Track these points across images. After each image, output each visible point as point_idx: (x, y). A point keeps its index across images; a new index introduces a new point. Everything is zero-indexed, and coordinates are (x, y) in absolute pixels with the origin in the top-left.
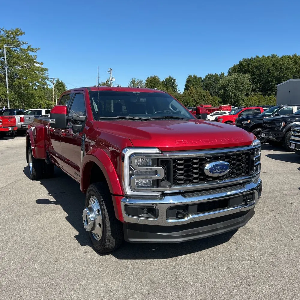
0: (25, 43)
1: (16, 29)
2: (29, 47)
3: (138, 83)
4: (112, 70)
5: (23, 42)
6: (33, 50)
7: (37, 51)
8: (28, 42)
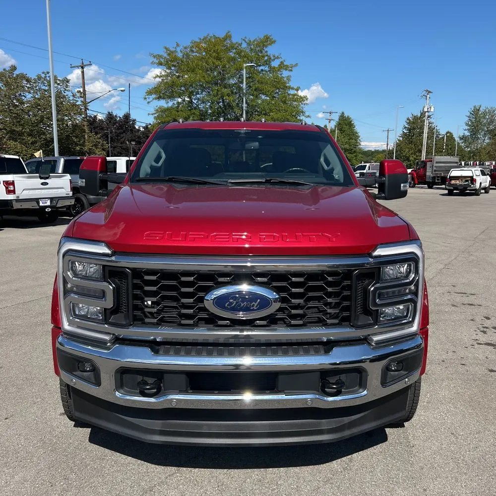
0: (278, 58)
1: (264, 37)
2: (282, 63)
3: (485, 113)
4: (430, 92)
5: (274, 56)
6: (286, 68)
7: (294, 69)
8: (281, 56)
